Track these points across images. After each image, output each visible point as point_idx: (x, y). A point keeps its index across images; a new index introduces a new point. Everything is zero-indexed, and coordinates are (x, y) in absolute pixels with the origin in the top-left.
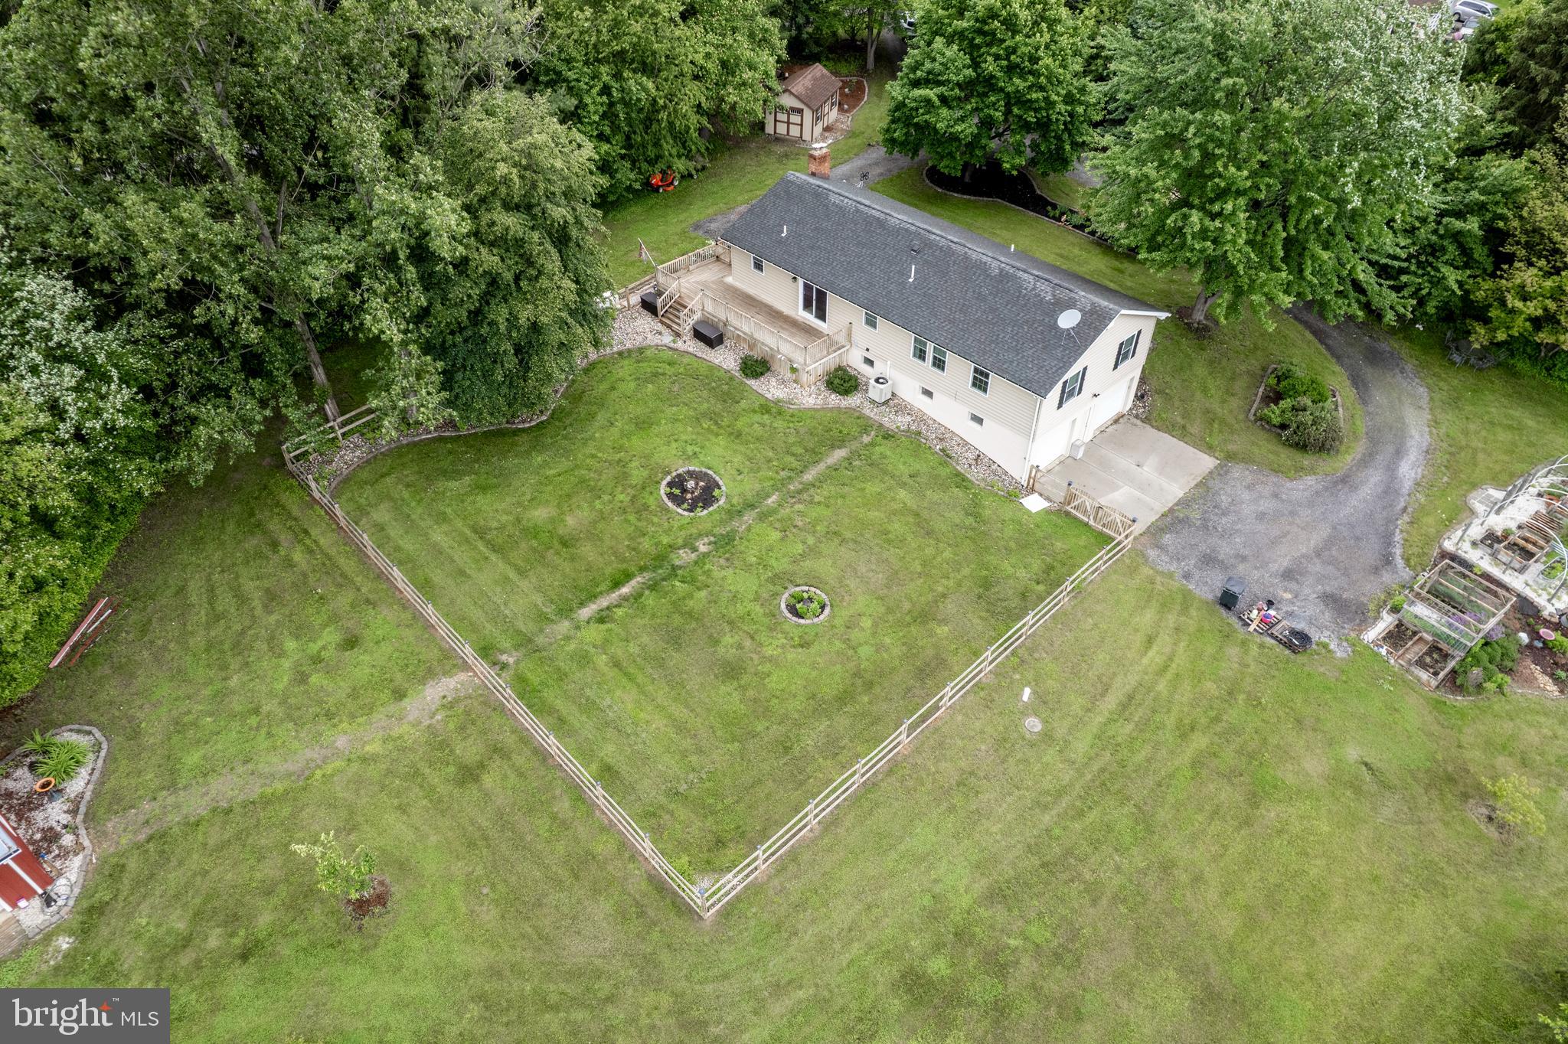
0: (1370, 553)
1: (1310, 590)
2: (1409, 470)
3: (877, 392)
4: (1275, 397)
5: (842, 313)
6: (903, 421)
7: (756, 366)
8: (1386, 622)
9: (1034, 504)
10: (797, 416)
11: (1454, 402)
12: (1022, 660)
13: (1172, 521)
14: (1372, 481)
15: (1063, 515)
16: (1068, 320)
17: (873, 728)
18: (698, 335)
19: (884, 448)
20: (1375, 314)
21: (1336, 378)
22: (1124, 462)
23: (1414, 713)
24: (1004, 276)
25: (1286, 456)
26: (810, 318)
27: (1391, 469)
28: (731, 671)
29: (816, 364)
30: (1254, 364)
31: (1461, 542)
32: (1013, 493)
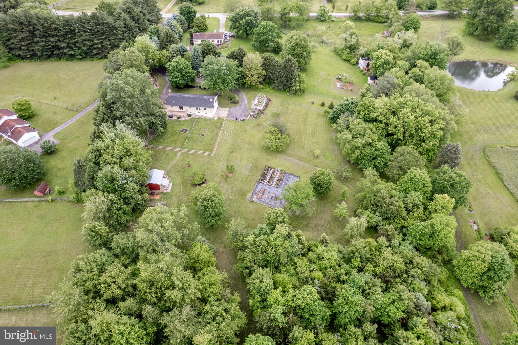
0: (246, 111)
1: (243, 116)
2: (246, 102)
3: (194, 115)
4: (231, 100)
5: (185, 108)
6: (198, 117)
7: (179, 118)
8: (250, 115)
9: (215, 119)
10: (188, 120)
11: (247, 93)
12: (223, 131)
13: (228, 115)
14: (243, 104)
15: (218, 119)
16: (211, 100)
17: (215, 140)
18: (170, 117)
19: (198, 120)
20: (236, 88)
21: (235, 95)
22: (221, 112)
23: (255, 121)
24: (202, 98)
25: (235, 105)
26: (181, 110)
27: (244, 102)
28: (201, 142)
29: (185, 115)
30: (227, 97)
31: (253, 106)
32: (213, 119)
